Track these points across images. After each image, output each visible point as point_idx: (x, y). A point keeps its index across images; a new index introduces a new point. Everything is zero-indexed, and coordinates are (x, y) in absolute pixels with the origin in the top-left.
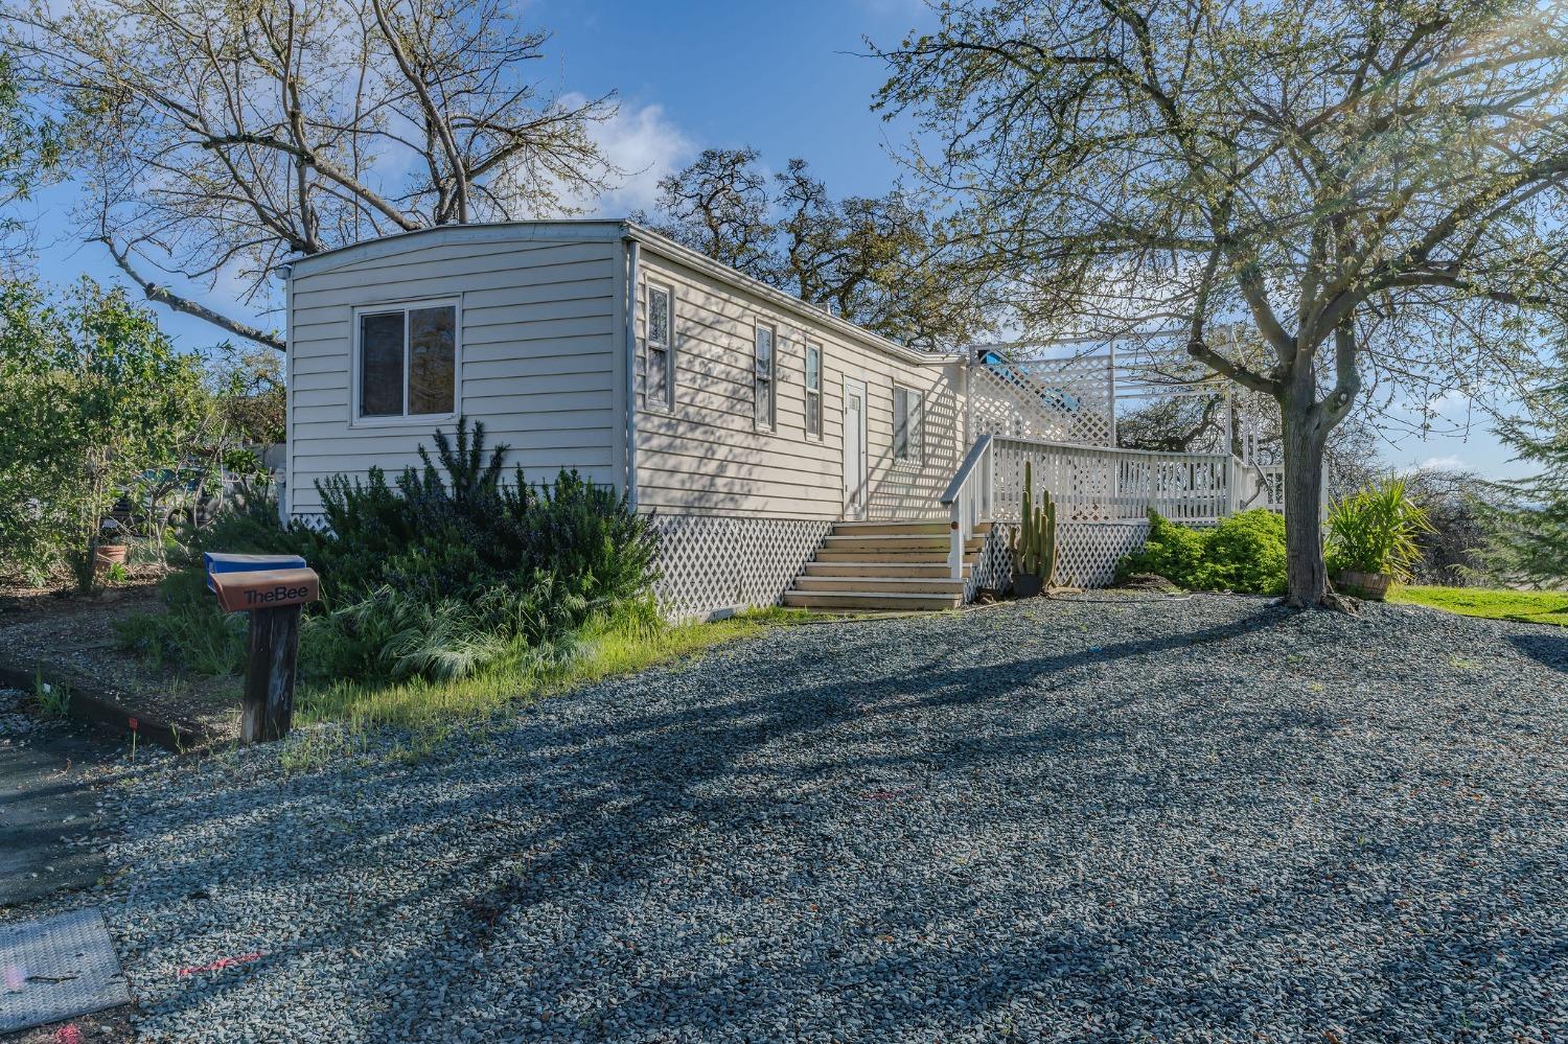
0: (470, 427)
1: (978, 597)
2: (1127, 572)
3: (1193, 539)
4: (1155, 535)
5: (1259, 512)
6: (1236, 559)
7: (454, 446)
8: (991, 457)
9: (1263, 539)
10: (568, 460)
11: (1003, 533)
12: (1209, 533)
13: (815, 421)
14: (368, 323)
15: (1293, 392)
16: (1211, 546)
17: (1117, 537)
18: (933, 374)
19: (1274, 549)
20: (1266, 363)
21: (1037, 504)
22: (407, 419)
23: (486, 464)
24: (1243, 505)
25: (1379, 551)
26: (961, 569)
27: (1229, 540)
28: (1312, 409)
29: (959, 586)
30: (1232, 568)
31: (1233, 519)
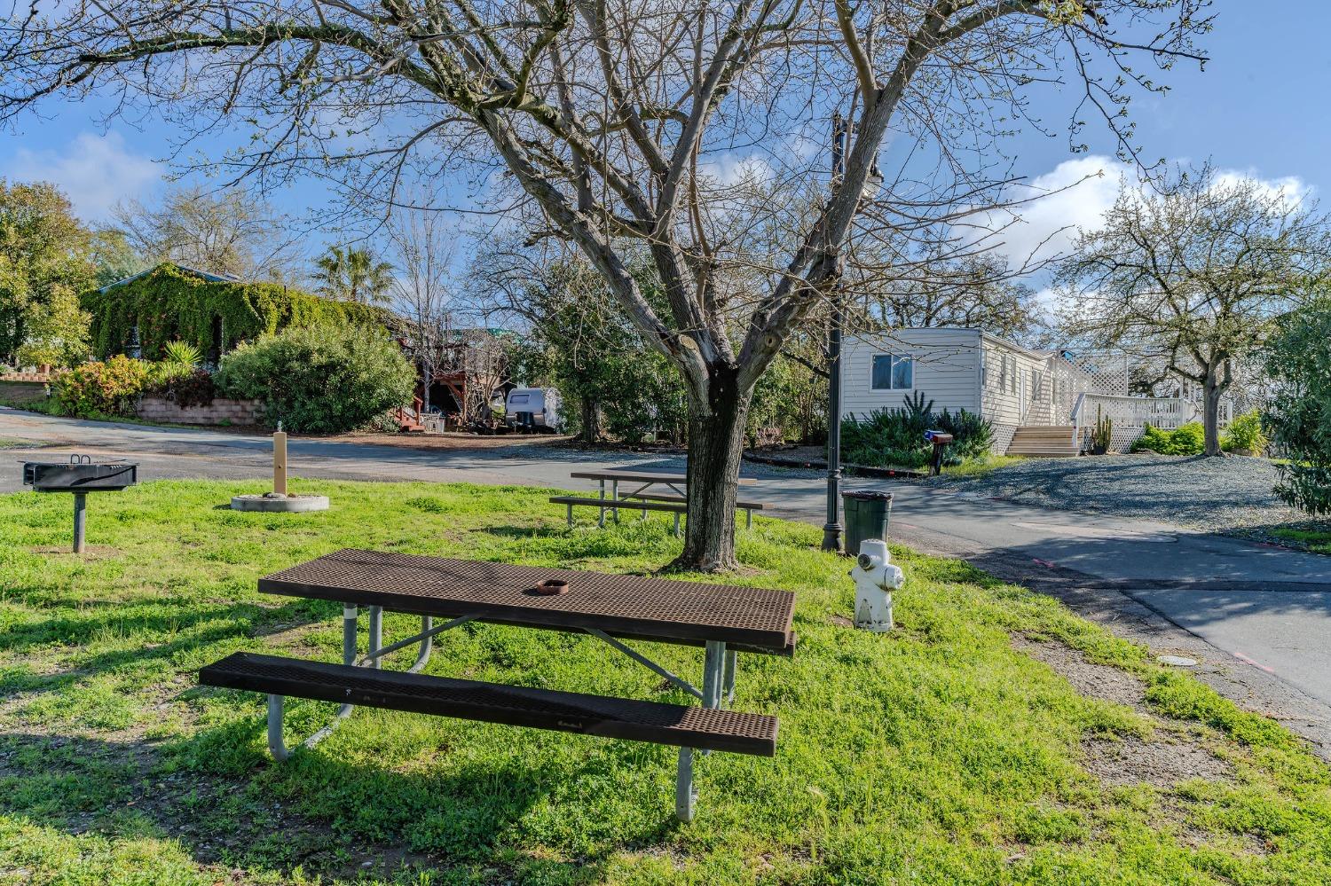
0: (919, 394)
1: (1083, 453)
2: (1137, 448)
3: (1165, 435)
4: (1148, 433)
5: (1195, 424)
6: (1185, 443)
7: (912, 399)
8: (1085, 402)
9: (1197, 435)
10: (963, 405)
11: (1089, 430)
12: (1172, 433)
13: (1014, 387)
14: (877, 358)
15: (1208, 382)
16: (1174, 438)
17: (1135, 434)
18: (1044, 363)
19: (1200, 439)
20: (1197, 371)
21: (1103, 419)
22: (892, 390)
23: (926, 405)
24: (1188, 421)
25: (1249, 441)
26: (1077, 443)
27: (1181, 435)
28: (1214, 387)
29: (1076, 450)
30: (1183, 446)
31: (1182, 427)
